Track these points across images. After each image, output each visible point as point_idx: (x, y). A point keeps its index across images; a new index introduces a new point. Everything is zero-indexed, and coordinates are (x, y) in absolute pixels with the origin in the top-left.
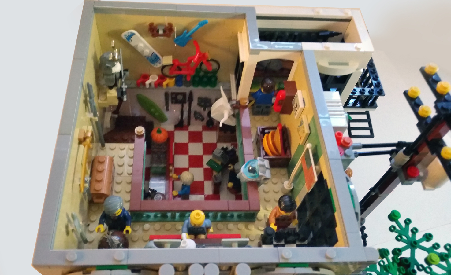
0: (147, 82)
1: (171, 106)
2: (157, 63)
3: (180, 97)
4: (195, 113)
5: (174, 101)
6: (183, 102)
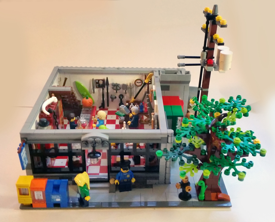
1: (96, 90)
3: (101, 82)
4: (111, 96)
5: (98, 86)
6: (103, 86)
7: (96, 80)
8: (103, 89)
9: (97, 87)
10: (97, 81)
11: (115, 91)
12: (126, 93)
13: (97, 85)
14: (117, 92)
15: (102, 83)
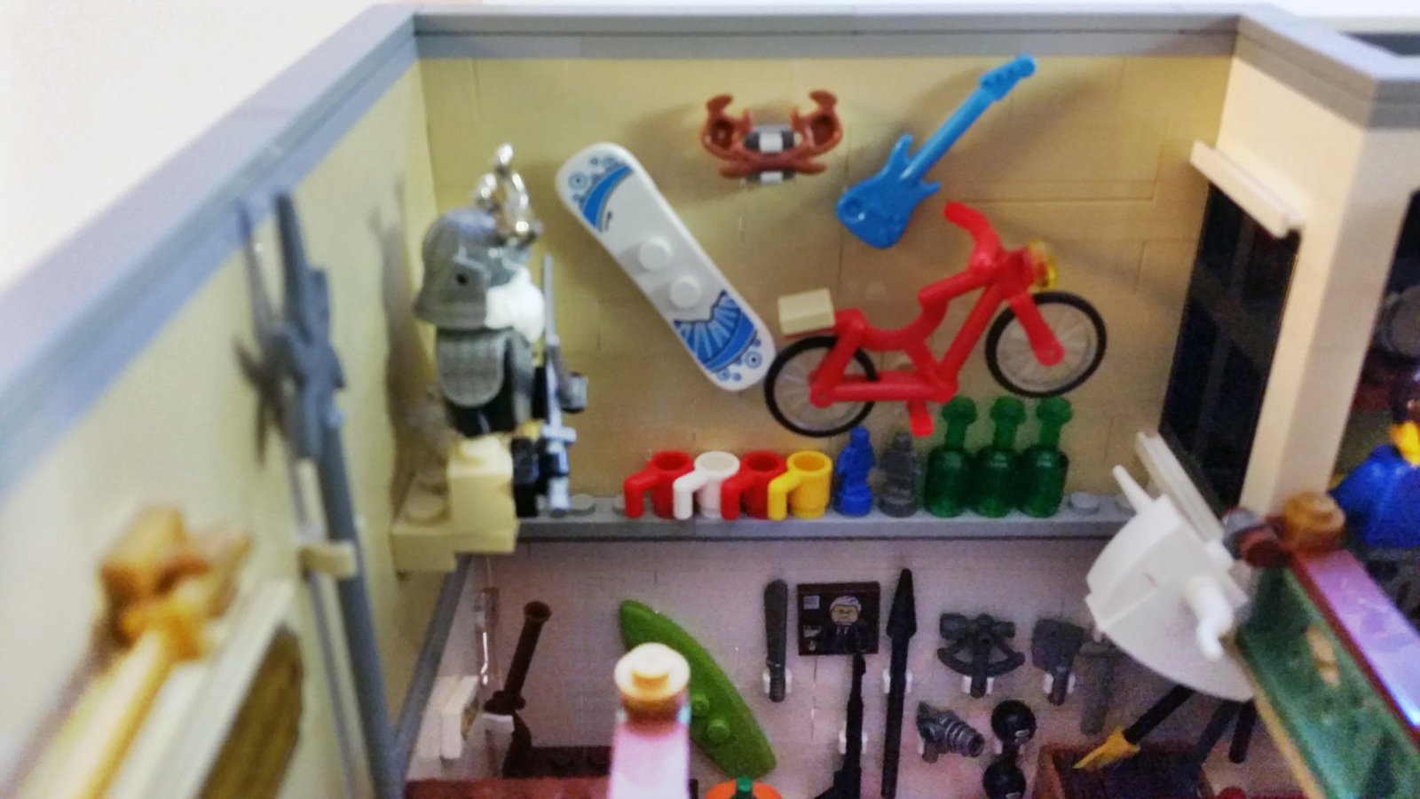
0: (683, 486)
1: (798, 670)
2: (738, 361)
3: (846, 612)
4: (926, 716)
5: (817, 639)
6: (864, 646)
7: (805, 590)
8: (859, 670)
9: (804, 651)
10: (814, 603)
11: (968, 680)
12: (1058, 696)
13: (811, 633)
14: (978, 690)
15: (854, 618)
